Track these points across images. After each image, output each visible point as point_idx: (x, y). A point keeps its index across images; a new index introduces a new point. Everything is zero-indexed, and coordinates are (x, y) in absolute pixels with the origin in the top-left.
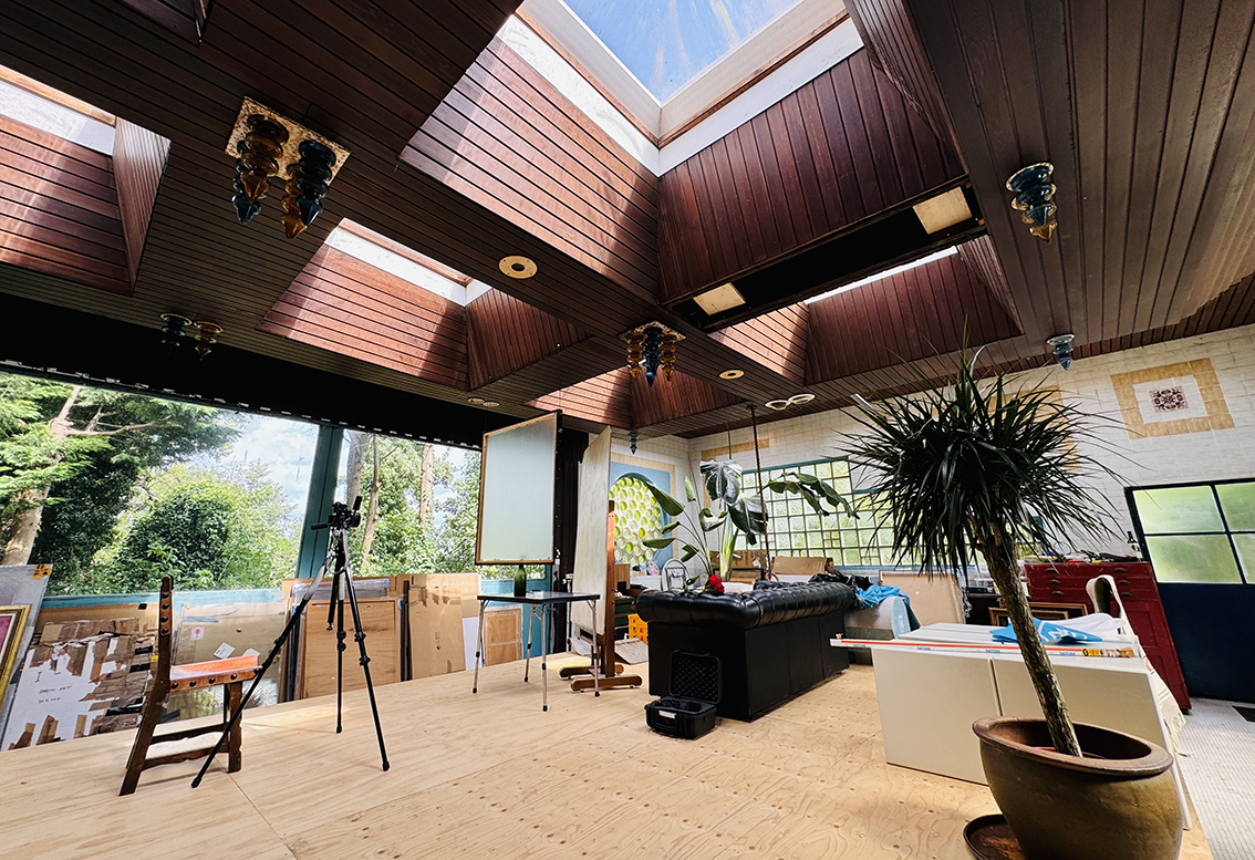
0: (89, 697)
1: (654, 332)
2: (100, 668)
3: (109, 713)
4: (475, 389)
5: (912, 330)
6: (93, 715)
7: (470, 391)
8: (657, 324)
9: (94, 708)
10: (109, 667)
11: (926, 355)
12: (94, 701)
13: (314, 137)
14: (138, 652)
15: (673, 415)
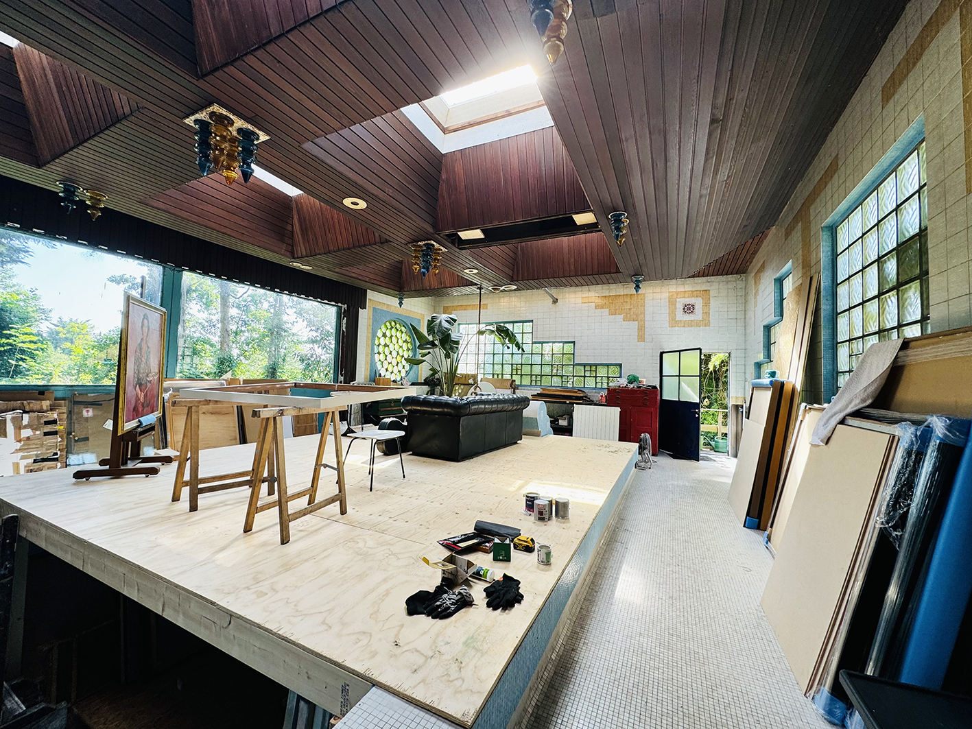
0: (17, 451)
1: (429, 246)
2: (20, 434)
3: (35, 461)
4: (298, 258)
5: (572, 260)
6: (23, 463)
7: (293, 258)
8: (432, 242)
9: (23, 458)
10: (26, 433)
11: (576, 276)
12: (22, 454)
13: (249, 127)
14: (47, 423)
15: (430, 287)
